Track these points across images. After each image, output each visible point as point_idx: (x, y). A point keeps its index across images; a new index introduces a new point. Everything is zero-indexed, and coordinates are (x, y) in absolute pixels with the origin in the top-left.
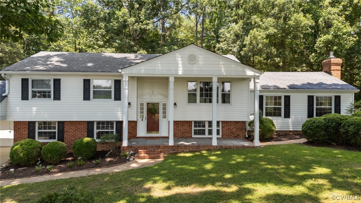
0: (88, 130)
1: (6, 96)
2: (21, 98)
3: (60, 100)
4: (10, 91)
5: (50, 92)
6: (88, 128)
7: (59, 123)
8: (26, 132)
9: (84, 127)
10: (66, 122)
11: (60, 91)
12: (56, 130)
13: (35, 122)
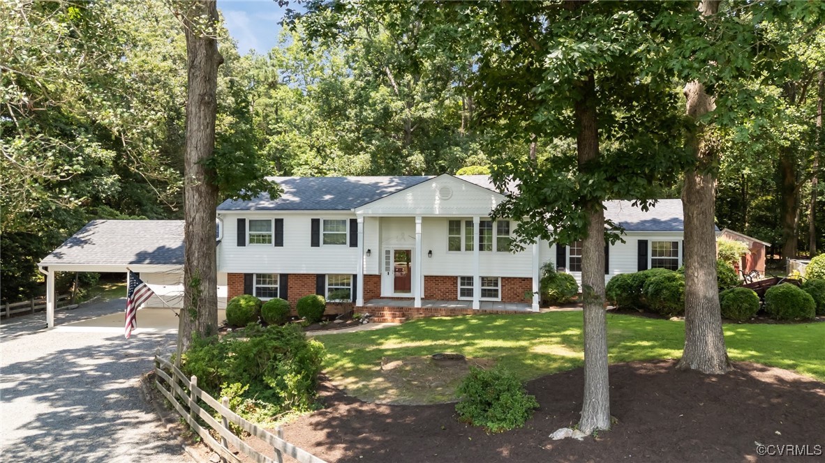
0: (317, 286)
1: (220, 241)
2: (236, 244)
3: (282, 246)
4: (225, 235)
5: (270, 236)
6: (317, 284)
7: (282, 275)
8: (242, 287)
9: (313, 283)
10: (290, 274)
11: (282, 234)
12: (278, 286)
13: (252, 274)
